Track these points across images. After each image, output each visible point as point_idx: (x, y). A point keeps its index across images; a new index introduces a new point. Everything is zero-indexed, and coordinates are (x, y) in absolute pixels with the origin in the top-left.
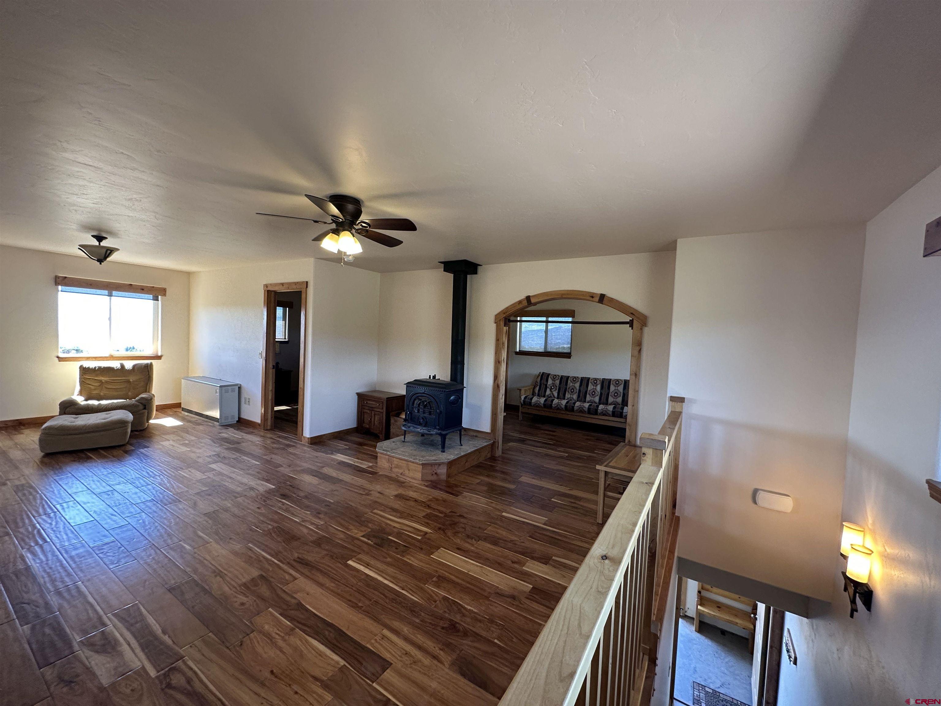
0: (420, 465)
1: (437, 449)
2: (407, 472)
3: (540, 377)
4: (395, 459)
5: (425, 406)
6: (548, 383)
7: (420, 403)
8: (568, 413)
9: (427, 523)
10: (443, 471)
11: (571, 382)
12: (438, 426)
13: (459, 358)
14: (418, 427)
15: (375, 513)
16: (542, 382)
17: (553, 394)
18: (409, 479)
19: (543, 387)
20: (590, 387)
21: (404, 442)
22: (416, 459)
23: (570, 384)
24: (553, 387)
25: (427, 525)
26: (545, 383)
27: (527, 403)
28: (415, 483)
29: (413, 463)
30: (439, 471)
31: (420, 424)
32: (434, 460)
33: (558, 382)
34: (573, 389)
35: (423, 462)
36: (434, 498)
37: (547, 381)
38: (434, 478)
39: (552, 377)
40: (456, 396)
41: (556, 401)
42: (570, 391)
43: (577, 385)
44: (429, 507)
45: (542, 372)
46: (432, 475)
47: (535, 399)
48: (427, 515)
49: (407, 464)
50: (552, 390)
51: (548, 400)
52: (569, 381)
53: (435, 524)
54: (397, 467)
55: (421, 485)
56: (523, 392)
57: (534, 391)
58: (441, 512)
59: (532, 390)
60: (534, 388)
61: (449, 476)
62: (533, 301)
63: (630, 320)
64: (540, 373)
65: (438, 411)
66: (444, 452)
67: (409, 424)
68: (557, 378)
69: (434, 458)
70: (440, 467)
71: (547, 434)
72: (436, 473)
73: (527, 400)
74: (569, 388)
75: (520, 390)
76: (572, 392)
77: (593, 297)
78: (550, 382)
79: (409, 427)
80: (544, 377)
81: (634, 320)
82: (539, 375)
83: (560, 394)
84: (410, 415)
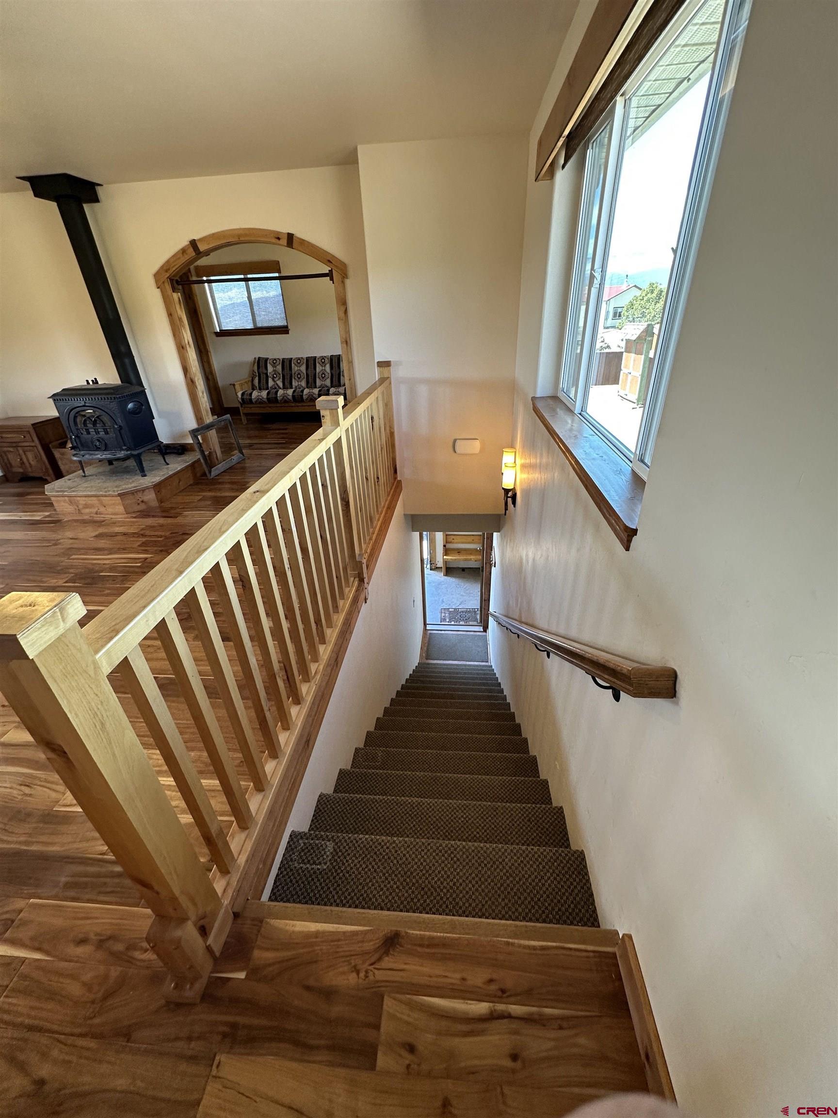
0: (116, 496)
1: (136, 474)
2: (102, 509)
3: (256, 364)
4: (79, 498)
5: (95, 423)
6: (269, 371)
7: (85, 421)
8: (298, 404)
9: (146, 550)
10: (151, 497)
11: (295, 365)
12: (125, 446)
13: (123, 349)
14: (97, 453)
15: (74, 559)
16: (261, 370)
17: (277, 384)
18: (109, 516)
19: (263, 377)
20: (319, 368)
21: (85, 476)
22: (109, 491)
23: (295, 368)
24: (275, 376)
25: (146, 552)
26: (265, 372)
27: (246, 401)
28: (119, 518)
29: (106, 496)
30: (146, 498)
31: (98, 449)
32: (135, 487)
33: (279, 368)
34: (299, 374)
35: (119, 492)
36: (147, 526)
37: (266, 368)
38: (142, 507)
39: (271, 361)
40: (135, 403)
41: (281, 392)
42: (296, 377)
43: (303, 368)
44: (143, 535)
45: (257, 357)
46: (138, 504)
47: (255, 394)
48: (143, 543)
49: (99, 500)
50: (275, 380)
51: (271, 393)
52: (293, 365)
53: (155, 548)
54: (86, 506)
55: (127, 518)
56: (237, 387)
57: (253, 385)
58: (161, 536)
59: (250, 384)
60: (253, 380)
61: (161, 501)
62: (202, 247)
63: (329, 271)
64: (255, 358)
65: (116, 426)
66: (145, 476)
67: (82, 452)
68: (278, 363)
69: (133, 485)
70: (145, 493)
71: (279, 434)
72: (142, 502)
73: (245, 397)
74: (295, 374)
75: (234, 385)
76: (299, 378)
77: (279, 239)
78: (270, 369)
79: (83, 456)
80: (261, 363)
81: (333, 271)
82: (254, 362)
83: (286, 383)
84: (77, 440)
